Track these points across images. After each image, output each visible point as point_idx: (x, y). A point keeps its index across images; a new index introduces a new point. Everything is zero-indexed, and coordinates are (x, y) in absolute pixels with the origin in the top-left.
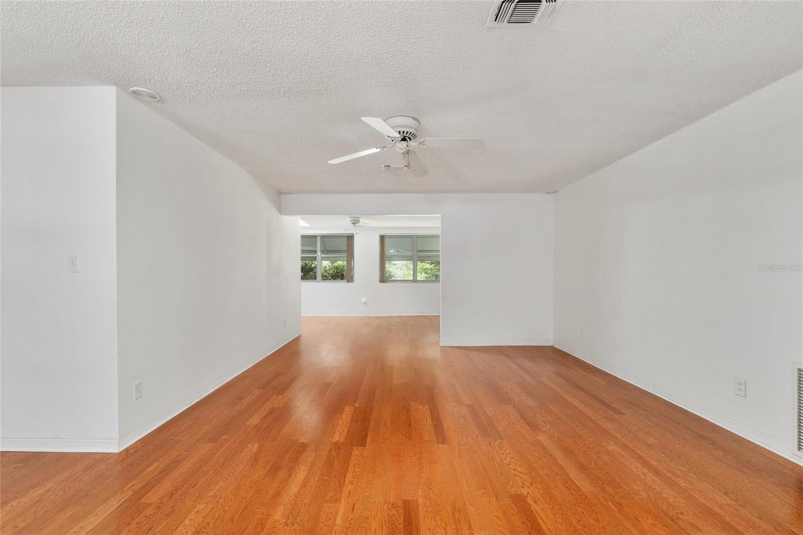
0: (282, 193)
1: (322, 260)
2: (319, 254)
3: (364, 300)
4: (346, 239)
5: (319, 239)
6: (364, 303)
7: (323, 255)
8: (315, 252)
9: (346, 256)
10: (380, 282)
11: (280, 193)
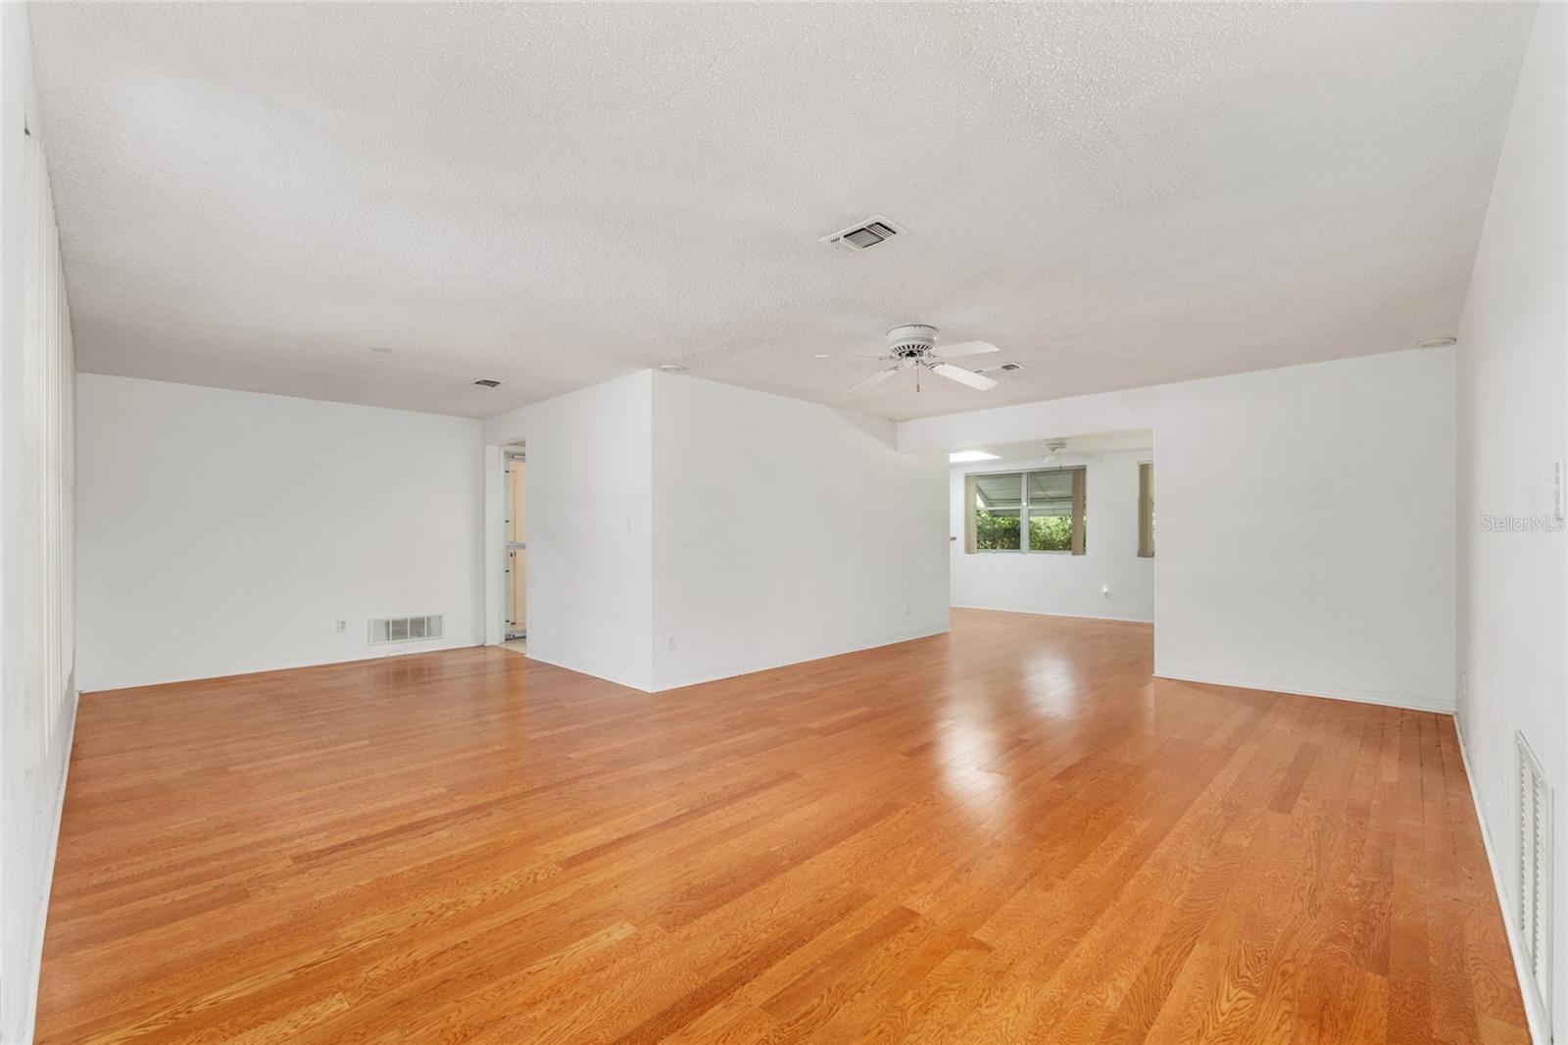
0: (896, 421)
1: (1029, 515)
2: (1025, 504)
3: (1105, 590)
4: (1071, 476)
5: (1024, 478)
6: (1106, 594)
7: (1030, 507)
8: (1019, 500)
9: (1071, 506)
10: (1139, 555)
11: (893, 421)
